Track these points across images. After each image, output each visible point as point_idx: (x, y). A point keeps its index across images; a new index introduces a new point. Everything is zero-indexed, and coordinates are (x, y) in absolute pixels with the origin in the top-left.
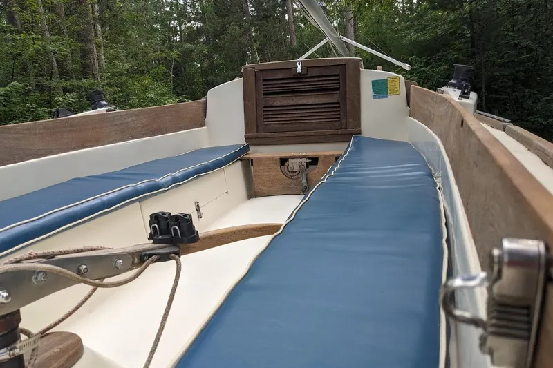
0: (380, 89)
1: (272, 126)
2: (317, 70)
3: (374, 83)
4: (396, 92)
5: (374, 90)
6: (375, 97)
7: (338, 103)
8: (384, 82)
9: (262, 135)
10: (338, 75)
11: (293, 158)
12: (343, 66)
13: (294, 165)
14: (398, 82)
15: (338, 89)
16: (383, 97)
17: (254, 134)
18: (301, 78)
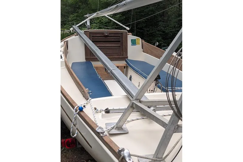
0: (134, 42)
2: (112, 34)
3: (132, 40)
4: (139, 44)
5: (132, 43)
6: (132, 45)
7: (120, 47)
8: (135, 40)
9: (92, 57)
10: (120, 37)
12: (121, 33)
14: (139, 40)
15: (120, 42)
16: (135, 45)
17: (88, 57)
18: (107, 37)
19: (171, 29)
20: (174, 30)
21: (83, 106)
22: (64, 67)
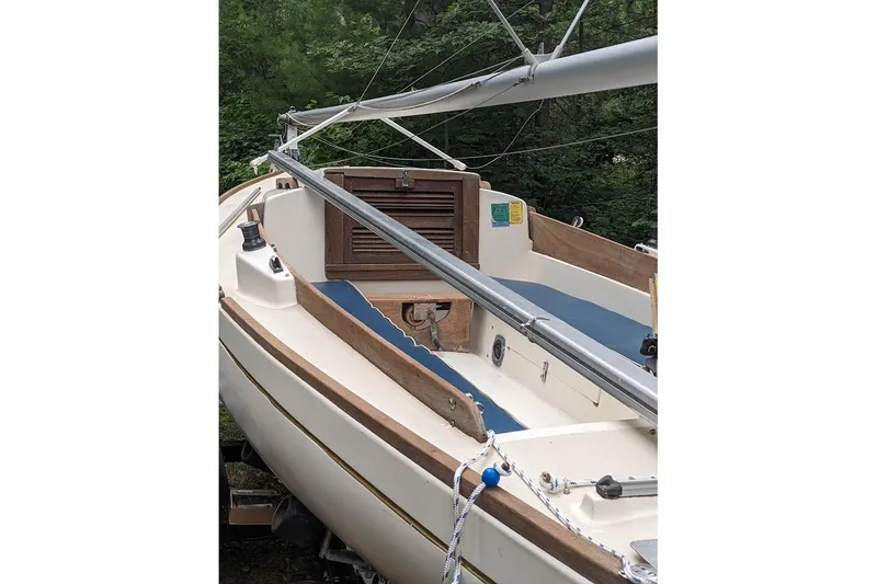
0: (501, 216)
1: (363, 255)
2: (425, 184)
3: (494, 207)
4: (518, 220)
5: (494, 216)
6: (494, 225)
7: (452, 229)
8: (505, 207)
9: (352, 266)
10: (453, 194)
11: (419, 302)
12: (460, 182)
13: (420, 311)
14: (520, 208)
15: (452, 211)
16: (505, 225)
17: (339, 266)
18: (405, 193)
19: (569, 172)
20: (579, 174)
21: (499, 468)
22: (290, 305)
